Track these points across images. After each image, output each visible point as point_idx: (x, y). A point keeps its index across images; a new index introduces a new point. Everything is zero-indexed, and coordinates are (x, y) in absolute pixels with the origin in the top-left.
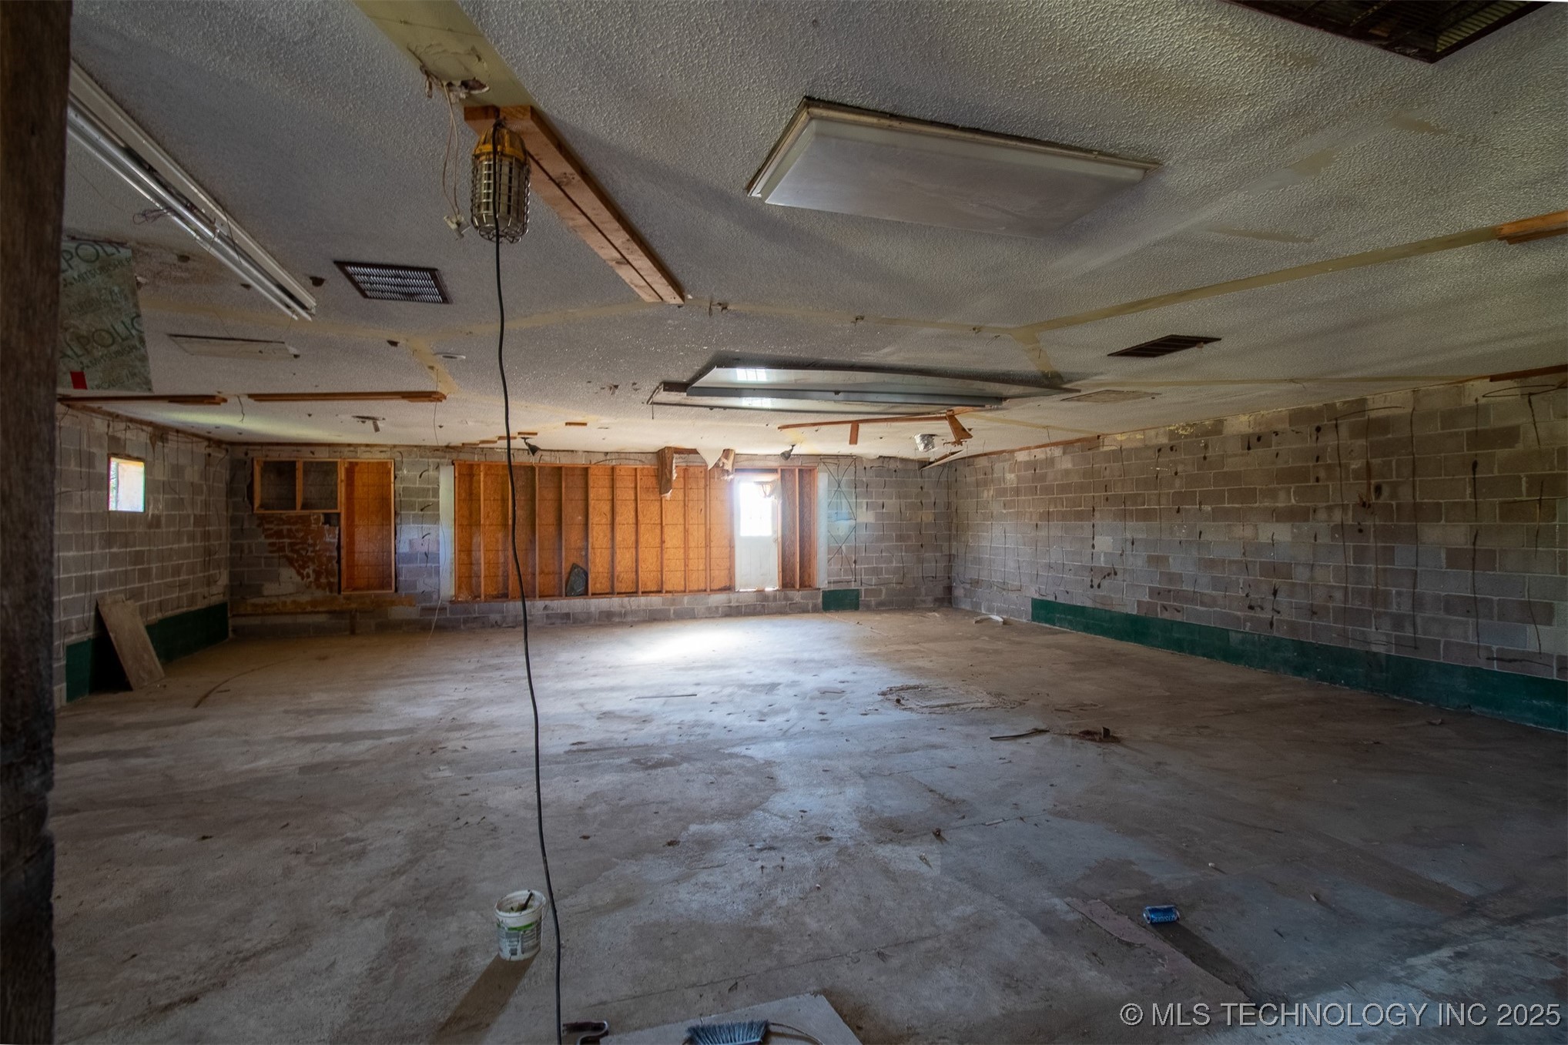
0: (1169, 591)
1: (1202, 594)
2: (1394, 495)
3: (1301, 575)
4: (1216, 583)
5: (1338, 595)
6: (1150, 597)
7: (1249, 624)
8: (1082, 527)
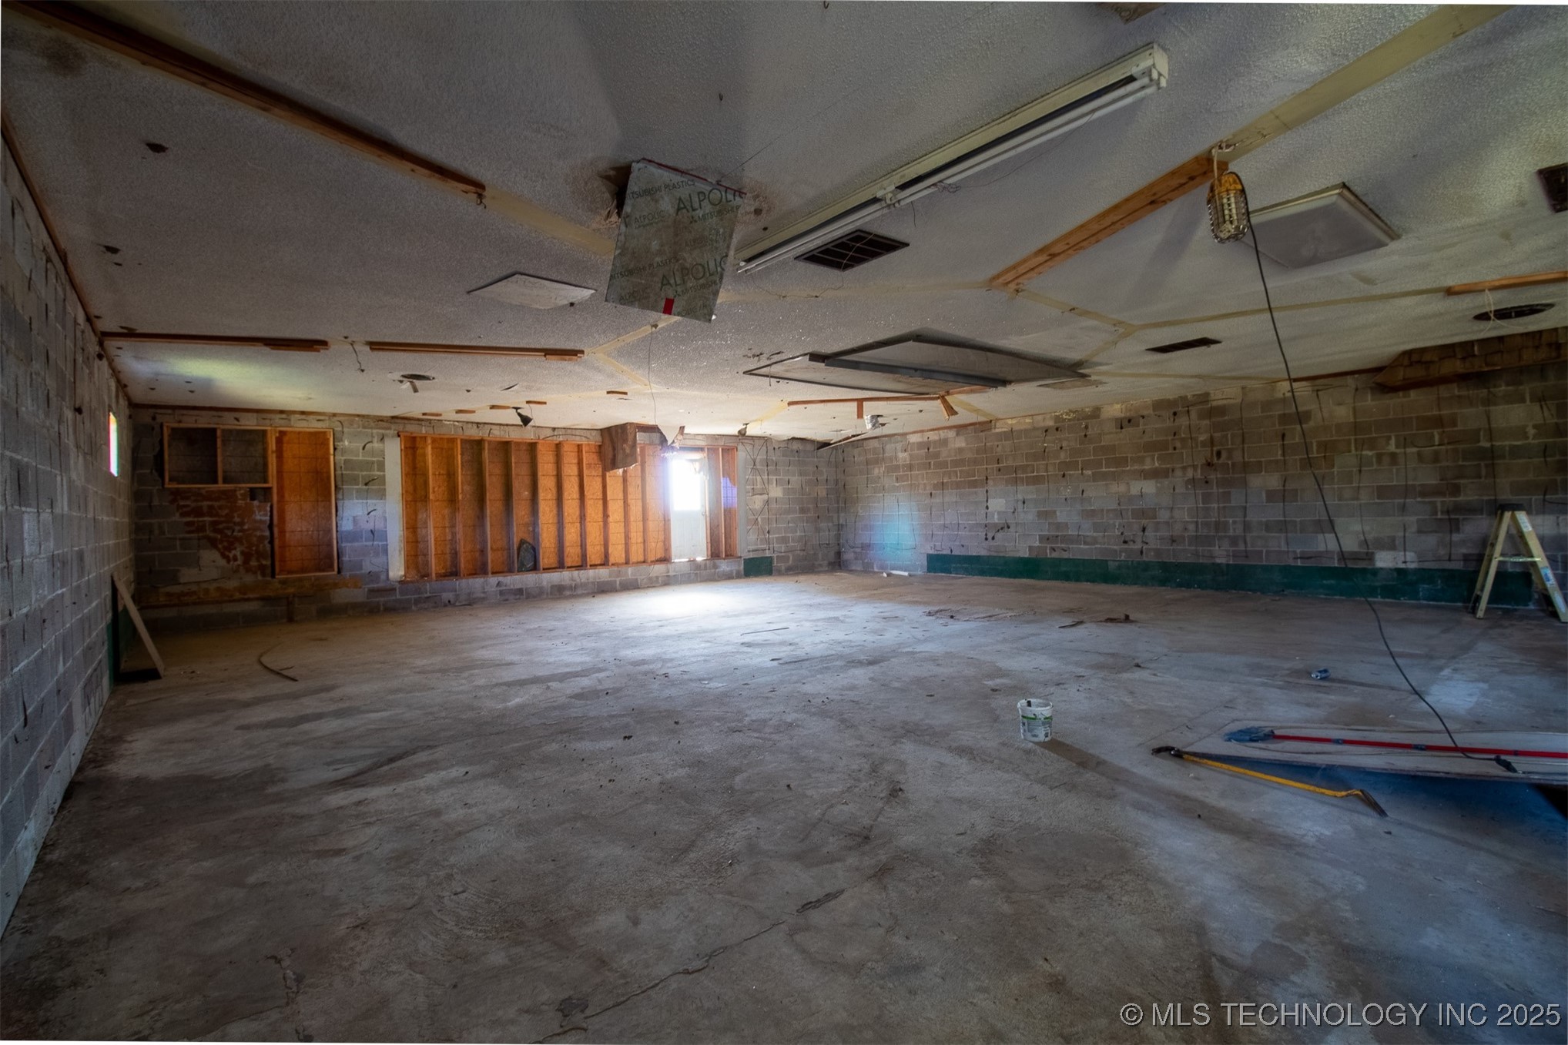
0: (1057, 536)
1: (1084, 536)
2: (1230, 457)
3: (1164, 516)
4: (1096, 527)
5: (1192, 527)
6: (1040, 542)
7: (1123, 554)
8: (976, 493)
